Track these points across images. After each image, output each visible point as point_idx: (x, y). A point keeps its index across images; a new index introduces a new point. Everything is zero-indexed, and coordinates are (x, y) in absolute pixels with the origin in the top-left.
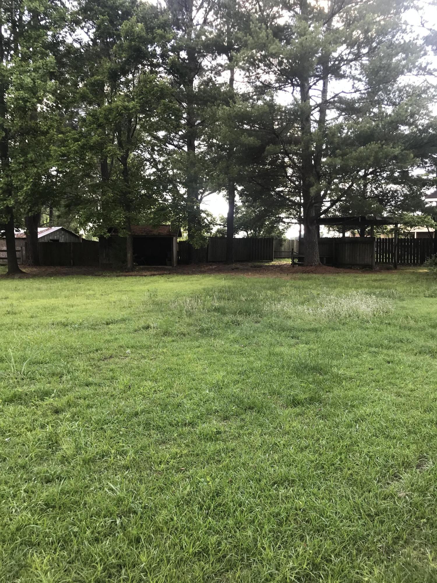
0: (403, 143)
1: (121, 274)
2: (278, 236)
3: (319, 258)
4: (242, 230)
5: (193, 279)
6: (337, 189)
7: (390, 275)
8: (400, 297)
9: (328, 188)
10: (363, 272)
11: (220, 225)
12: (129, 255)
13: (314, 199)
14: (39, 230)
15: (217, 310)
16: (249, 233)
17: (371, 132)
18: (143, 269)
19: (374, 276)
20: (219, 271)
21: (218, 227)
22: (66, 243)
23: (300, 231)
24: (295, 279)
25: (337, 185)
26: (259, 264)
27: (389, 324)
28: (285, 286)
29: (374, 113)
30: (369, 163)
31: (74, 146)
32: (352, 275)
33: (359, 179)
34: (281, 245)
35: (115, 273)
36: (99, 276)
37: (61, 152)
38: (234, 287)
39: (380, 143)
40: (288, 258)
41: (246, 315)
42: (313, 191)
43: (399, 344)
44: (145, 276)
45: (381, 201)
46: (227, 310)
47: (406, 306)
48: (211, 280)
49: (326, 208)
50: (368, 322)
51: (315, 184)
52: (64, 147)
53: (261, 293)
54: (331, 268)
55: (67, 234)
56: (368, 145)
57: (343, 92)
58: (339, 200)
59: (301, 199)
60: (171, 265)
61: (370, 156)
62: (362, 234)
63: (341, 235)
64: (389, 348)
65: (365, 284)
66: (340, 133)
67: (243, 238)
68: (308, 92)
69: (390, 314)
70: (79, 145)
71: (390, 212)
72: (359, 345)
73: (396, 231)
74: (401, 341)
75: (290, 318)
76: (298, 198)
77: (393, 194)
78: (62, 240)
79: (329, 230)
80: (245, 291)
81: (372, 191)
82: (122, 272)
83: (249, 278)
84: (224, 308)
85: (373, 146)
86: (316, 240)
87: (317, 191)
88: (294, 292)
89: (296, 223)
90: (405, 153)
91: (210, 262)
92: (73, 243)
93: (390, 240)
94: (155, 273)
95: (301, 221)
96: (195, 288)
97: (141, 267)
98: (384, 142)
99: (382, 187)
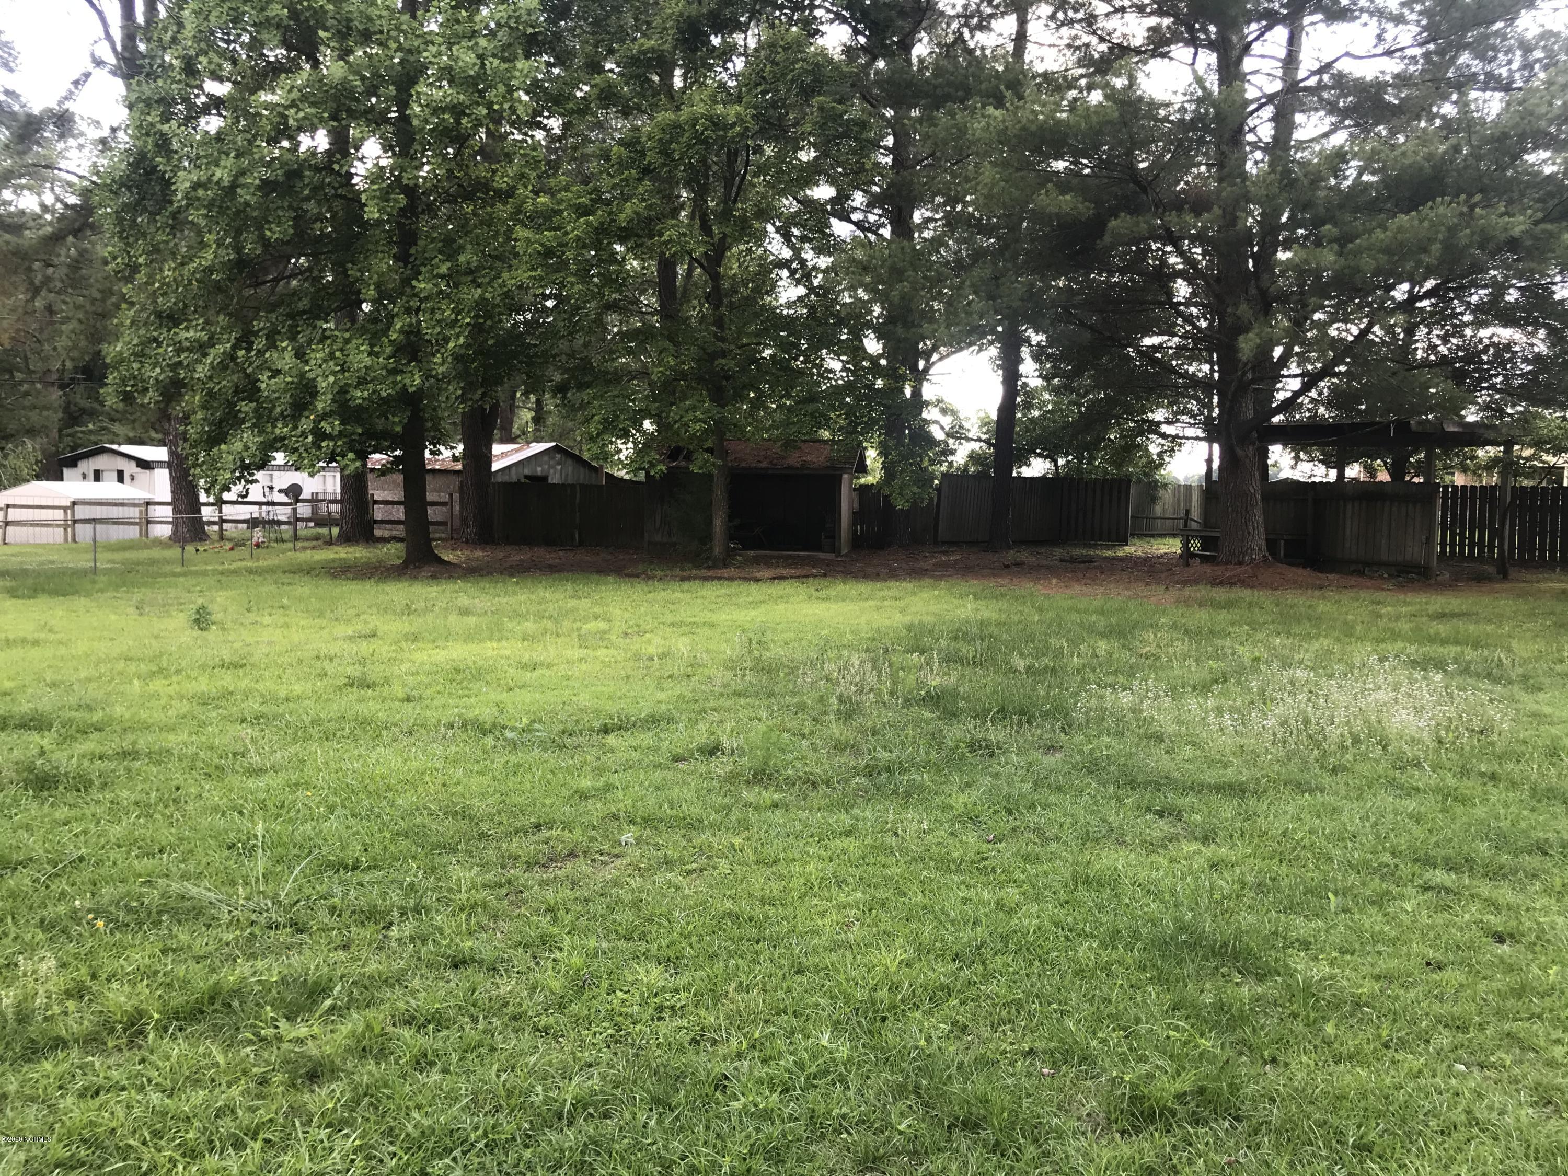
0: (1538, 201)
1: (694, 572)
2: (1146, 475)
3: (1264, 543)
4: (1040, 455)
5: (886, 593)
6: (1324, 342)
7: (1486, 600)
8: (1525, 678)
9: (1296, 334)
10: (1401, 587)
11: (979, 440)
12: (718, 523)
13: (1253, 369)
14: (497, 449)
15: (933, 699)
16: (1061, 462)
17: (1434, 167)
18: (756, 561)
19: (1438, 602)
20: (965, 570)
21: (976, 446)
22: (562, 487)
23: (1209, 461)
24: (1187, 603)
25: (1322, 326)
26: (1085, 552)
27: (1493, 777)
28: (1155, 626)
29: (1443, 117)
30: (1426, 259)
31: (576, 229)
32: (1363, 594)
33: (1392, 312)
34: (1154, 499)
35: (677, 572)
36: (637, 576)
37: (542, 245)
38: (998, 624)
39: (1467, 201)
40: (1174, 536)
41: (1020, 724)
42: (1247, 345)
43: (1532, 861)
44: (757, 580)
45: (1459, 377)
46: (961, 704)
47: (1547, 710)
48: (936, 597)
49: (1289, 395)
50: (1418, 765)
51: (1256, 325)
52: (549, 230)
53: (1077, 646)
54: (1300, 571)
55: (569, 462)
56: (1425, 210)
57: (1347, 54)
58: (1326, 372)
59: (1212, 370)
60: (834, 549)
61: (1431, 240)
62: (1397, 471)
63: (1333, 475)
64: (1495, 873)
65: (1405, 626)
66: (1336, 177)
67: (1043, 478)
68: (1240, 60)
69: (1495, 737)
70: (588, 223)
71: (1486, 407)
72: (1386, 858)
73: (1507, 465)
74: (1542, 849)
75: (1159, 738)
76: (1206, 368)
77: (1497, 355)
78: (554, 479)
79: (1297, 458)
80: (1030, 639)
81: (1433, 348)
82: (698, 567)
83: (1047, 597)
84: (954, 694)
85: (1441, 210)
86: (1255, 488)
87: (1258, 346)
88: (1180, 647)
89: (1197, 438)
90: (1544, 231)
91: (943, 543)
92: (582, 486)
93: (1487, 492)
94: (785, 572)
95: (1212, 433)
96: (887, 622)
97: (752, 553)
98: (1478, 197)
99: (1463, 336)
